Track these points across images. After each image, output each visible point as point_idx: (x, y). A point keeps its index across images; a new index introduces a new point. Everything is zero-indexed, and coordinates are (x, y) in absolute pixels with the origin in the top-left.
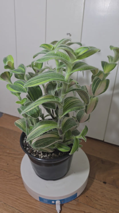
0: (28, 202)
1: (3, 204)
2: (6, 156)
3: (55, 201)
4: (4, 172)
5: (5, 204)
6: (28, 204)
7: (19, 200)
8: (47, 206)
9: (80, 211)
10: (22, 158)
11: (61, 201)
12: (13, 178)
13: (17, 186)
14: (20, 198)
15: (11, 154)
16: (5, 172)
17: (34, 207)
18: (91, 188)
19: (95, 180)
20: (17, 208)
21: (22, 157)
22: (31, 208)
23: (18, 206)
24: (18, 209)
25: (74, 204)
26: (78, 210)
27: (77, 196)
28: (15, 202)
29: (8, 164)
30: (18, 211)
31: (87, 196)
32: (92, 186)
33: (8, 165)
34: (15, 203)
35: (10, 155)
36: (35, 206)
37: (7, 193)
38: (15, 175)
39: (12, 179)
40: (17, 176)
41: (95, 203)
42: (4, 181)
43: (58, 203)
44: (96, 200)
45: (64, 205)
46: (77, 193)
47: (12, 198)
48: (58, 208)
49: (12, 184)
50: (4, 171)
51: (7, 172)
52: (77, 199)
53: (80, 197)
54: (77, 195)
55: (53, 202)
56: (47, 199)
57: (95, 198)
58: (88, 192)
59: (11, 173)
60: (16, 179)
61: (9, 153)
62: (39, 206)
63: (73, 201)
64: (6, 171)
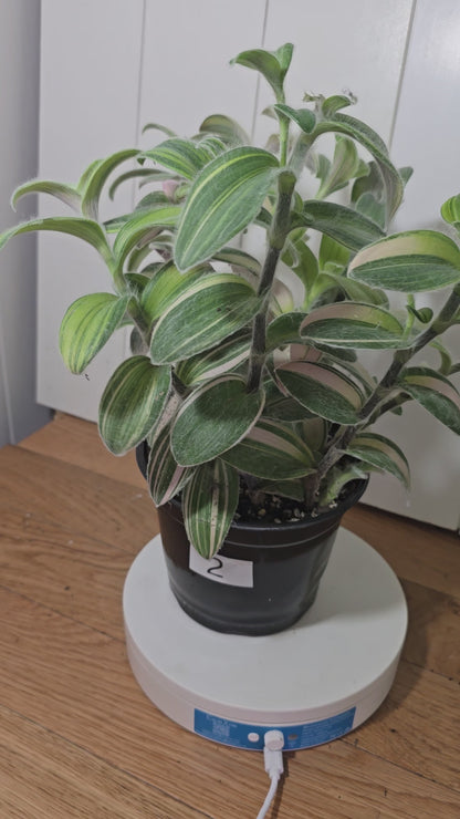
0: (146, 735)
1: (40, 732)
2: (62, 557)
3: (262, 731)
4: (49, 615)
5: (50, 731)
6: (144, 739)
7: (110, 723)
8: (225, 756)
9: (367, 785)
10: (128, 569)
11: (286, 731)
12: (85, 639)
13: (102, 668)
14: (113, 716)
15: (83, 552)
16: (56, 615)
17: (173, 755)
18: (408, 702)
19: (426, 674)
20: (98, 752)
21: (125, 566)
22: (159, 756)
23: (104, 744)
24: (106, 757)
25: (340, 757)
26: (357, 781)
27: (351, 725)
28: (91, 730)
29: (67, 588)
30: (104, 764)
31: (393, 731)
32: (414, 693)
33: (68, 592)
34: (92, 734)
35: (78, 556)
36: (176, 752)
37: (60, 694)
38: (94, 629)
39: (82, 643)
40: (103, 633)
41: (427, 759)
42: (48, 647)
43: (274, 739)
44: (433, 748)
45: (298, 755)
46: (353, 710)
47: (80, 713)
48: (273, 763)
49: (83, 662)
50: (52, 609)
51: (63, 615)
52: (351, 739)
53: (366, 730)
54: (352, 718)
55: (253, 737)
56: (229, 722)
57: (428, 740)
58: (398, 713)
59: (80, 623)
60: (101, 644)
61: (73, 550)
62: (190, 753)
63: (333, 745)
64: (57, 611)
